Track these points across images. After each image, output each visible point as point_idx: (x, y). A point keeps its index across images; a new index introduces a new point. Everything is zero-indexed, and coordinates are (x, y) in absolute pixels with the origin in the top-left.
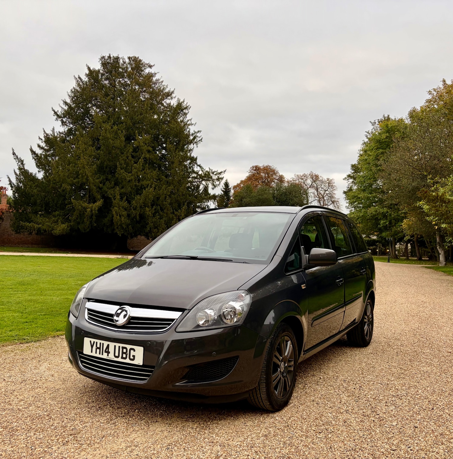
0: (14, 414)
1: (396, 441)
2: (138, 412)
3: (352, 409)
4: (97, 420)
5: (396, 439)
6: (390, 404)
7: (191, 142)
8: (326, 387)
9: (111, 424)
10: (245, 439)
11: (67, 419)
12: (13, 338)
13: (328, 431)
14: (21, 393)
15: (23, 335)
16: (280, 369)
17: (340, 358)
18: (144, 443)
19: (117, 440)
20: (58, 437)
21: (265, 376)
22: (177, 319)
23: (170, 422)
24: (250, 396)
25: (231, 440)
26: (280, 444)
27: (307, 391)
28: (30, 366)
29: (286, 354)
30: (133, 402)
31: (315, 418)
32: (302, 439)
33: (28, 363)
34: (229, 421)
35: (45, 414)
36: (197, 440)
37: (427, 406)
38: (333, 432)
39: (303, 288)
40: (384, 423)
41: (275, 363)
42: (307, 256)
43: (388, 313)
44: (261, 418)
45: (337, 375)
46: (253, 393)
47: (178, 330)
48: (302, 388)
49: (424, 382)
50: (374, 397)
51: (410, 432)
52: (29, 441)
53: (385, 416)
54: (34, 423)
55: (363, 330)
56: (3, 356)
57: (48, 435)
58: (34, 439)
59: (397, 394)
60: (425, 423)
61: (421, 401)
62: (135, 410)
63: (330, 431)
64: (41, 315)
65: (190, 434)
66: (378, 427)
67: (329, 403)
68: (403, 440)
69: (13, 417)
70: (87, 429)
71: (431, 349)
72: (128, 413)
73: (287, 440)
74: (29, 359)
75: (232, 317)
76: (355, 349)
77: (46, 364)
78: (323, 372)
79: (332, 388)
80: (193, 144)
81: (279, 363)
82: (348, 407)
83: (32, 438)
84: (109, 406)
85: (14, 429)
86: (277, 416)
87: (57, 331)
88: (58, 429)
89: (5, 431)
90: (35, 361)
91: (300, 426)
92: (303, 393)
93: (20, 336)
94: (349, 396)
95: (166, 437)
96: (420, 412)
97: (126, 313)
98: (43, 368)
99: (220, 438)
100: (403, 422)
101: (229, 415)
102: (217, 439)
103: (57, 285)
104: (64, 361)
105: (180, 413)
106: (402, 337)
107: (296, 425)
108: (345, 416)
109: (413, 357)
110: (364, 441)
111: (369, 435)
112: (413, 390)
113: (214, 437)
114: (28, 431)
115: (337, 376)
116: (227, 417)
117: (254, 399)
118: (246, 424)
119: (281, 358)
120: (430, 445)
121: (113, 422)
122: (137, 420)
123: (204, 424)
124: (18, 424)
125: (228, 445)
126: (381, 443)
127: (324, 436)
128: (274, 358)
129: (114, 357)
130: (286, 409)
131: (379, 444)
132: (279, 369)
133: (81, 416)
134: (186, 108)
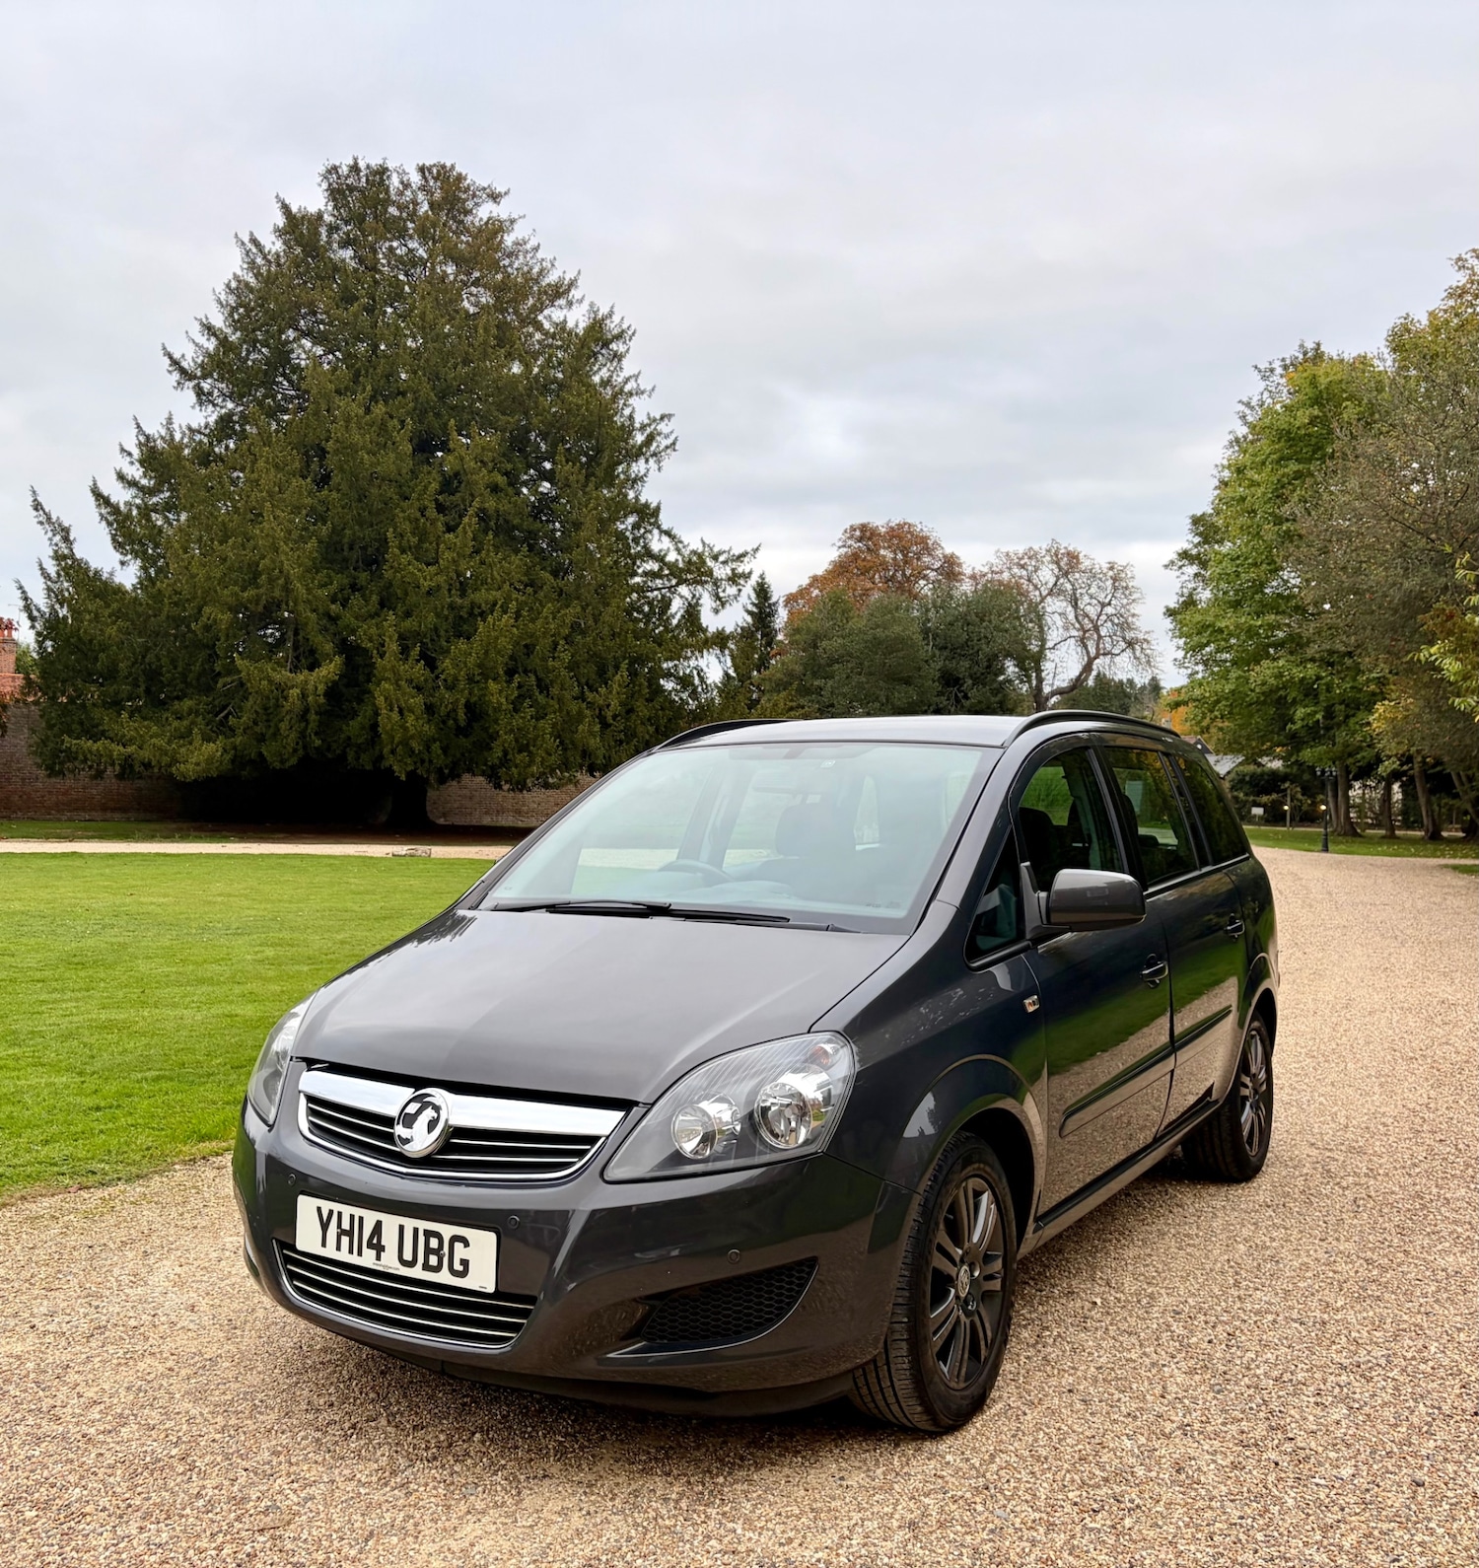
0: (71, 1456)
1: (1353, 1538)
2: (483, 1442)
3: (1204, 1418)
4: (346, 1472)
5: (1352, 1530)
6: (1330, 1399)
7: (637, 453)
8: (1114, 1338)
9: (393, 1489)
10: (842, 1537)
11: (246, 1470)
12: (56, 1169)
13: (1122, 1506)
14: (91, 1376)
15: (89, 1155)
16: (957, 1291)
17: (1160, 1224)
18: (505, 1558)
19: (417, 1546)
20: (220, 1539)
21: (906, 1320)
22: (608, 1137)
23: (591, 1477)
24: (856, 1384)
25: (797, 1542)
26: (961, 1554)
27: (1050, 1353)
28: (116, 1271)
29: (975, 1239)
30: (464, 1404)
31: (1077, 1456)
32: (1035, 1534)
33: (109, 1262)
34: (786, 1471)
35: (173, 1453)
36: (681, 1544)
37: (1455, 1405)
38: (1138, 1506)
39: (1031, 1009)
40: (1310, 1470)
41: (937, 1272)
42: (1043, 895)
43: (1322, 1047)
44: (896, 1459)
45: (1149, 1291)
46: (865, 1374)
47: (610, 1174)
48: (1032, 1341)
49: (1446, 1312)
50: (1276, 1373)
51: (1397, 1500)
52: (124, 1556)
53: (1313, 1445)
54: (139, 1489)
55: (1239, 1126)
56: (24, 1236)
57: (185, 1531)
58: (141, 1548)
59: (1356, 1358)
60: (1450, 1468)
61: (1435, 1385)
62: (474, 1434)
63: (1129, 1505)
64: (146, 1080)
65: (660, 1520)
66: (1292, 1487)
67: (1123, 1400)
68: (1376, 1533)
69: (69, 1466)
70: (313, 1508)
71: (1473, 1186)
72: (450, 1445)
73: (983, 1540)
74: (112, 1246)
75: (793, 1124)
76: (1212, 1190)
77: (168, 1267)
78: (1101, 1278)
79: (1133, 1339)
80: (647, 461)
81: (953, 1271)
82: (1188, 1411)
83: (135, 1542)
84: (383, 1422)
85: (73, 1509)
86: (949, 1449)
87: (202, 1139)
88: (218, 1510)
89: (44, 1520)
90: (130, 1255)
91: (1028, 1486)
92: (1038, 1361)
93: (79, 1160)
94: (1192, 1372)
95: (578, 1533)
96: (1434, 1427)
97: (436, 1115)
98: (158, 1280)
99: (760, 1534)
100: (1375, 1467)
101: (787, 1449)
102: (750, 1539)
103: (196, 963)
104: (227, 1253)
105: (622, 1441)
106: (1371, 1141)
107: (1012, 1484)
108: (1181, 1447)
109: (1411, 1219)
110: (1243, 1537)
111: (1260, 1515)
112: (1411, 1344)
113: (739, 1531)
114: (121, 1517)
115: (1151, 1296)
116: (780, 1455)
117: (870, 1393)
118: (844, 1483)
119: (960, 1252)
120: (1466, 1549)
121: (398, 1480)
122: (478, 1470)
123: (704, 1485)
124: (85, 1492)
125: (786, 1560)
126: (1301, 1545)
127: (1108, 1523)
128: (936, 1254)
129: (397, 1264)
130: (978, 1422)
131: (1292, 1550)
132: (953, 1291)
133: (293, 1460)
134: (619, 337)
